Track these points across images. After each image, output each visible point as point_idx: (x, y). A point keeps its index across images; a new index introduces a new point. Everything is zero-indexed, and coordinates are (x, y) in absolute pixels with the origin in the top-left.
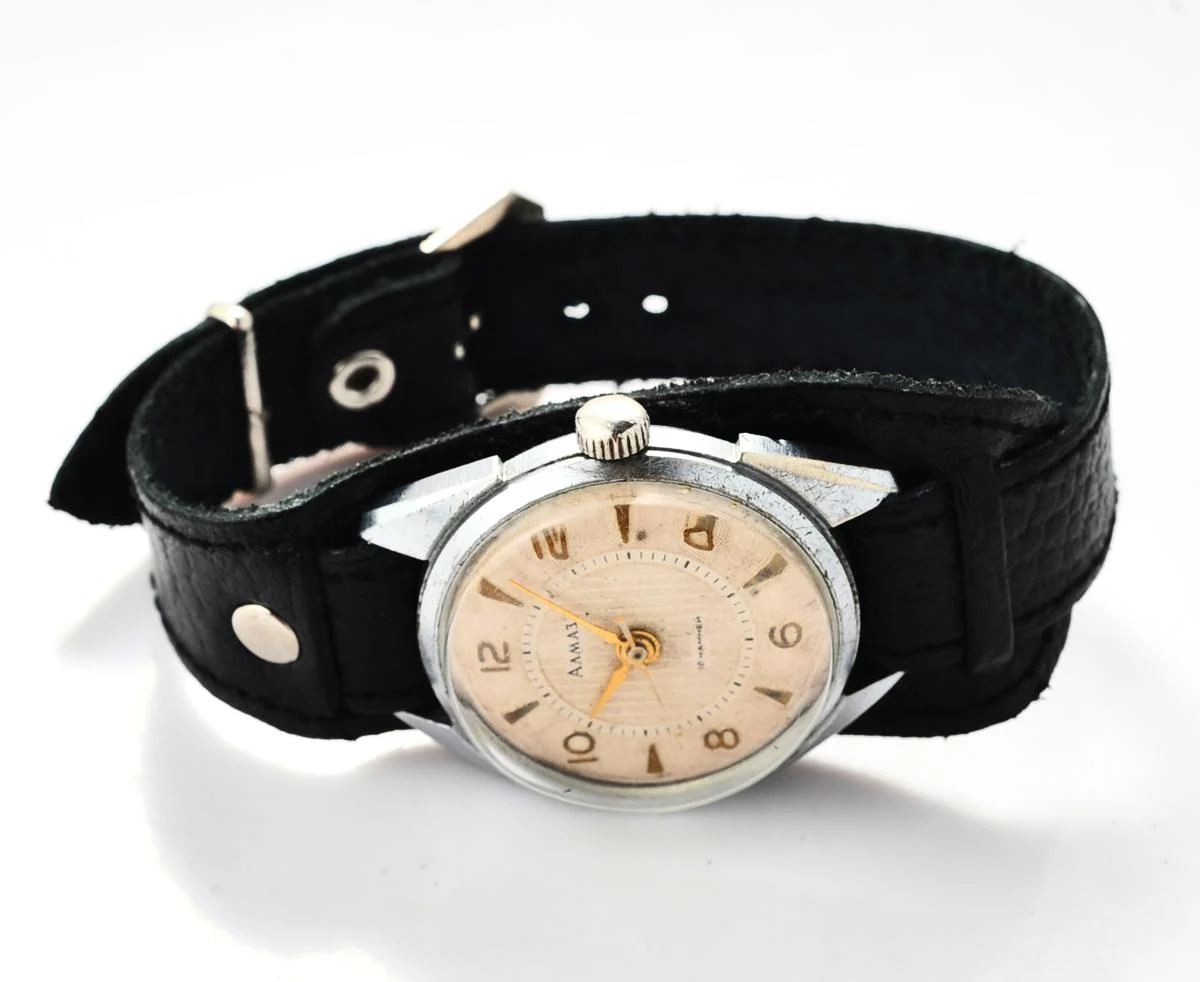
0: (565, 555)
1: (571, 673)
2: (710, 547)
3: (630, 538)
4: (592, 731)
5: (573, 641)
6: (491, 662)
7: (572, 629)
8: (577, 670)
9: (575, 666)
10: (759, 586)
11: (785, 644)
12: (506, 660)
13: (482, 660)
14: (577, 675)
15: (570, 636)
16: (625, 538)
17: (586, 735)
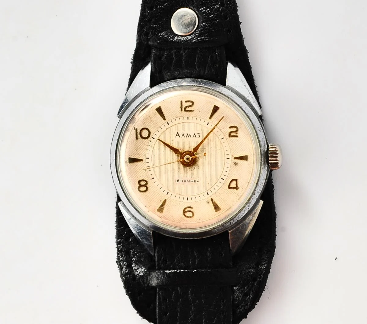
0: (230, 136)
1: (178, 133)
2: (229, 188)
3: (235, 160)
4: (150, 139)
5: (192, 135)
6: (185, 105)
7: (197, 136)
8: (179, 136)
9: (181, 135)
10: (211, 204)
11: (184, 212)
12: (185, 110)
13: (186, 102)
14: (177, 135)
15: (194, 134)
16: (236, 158)
17: (149, 136)
